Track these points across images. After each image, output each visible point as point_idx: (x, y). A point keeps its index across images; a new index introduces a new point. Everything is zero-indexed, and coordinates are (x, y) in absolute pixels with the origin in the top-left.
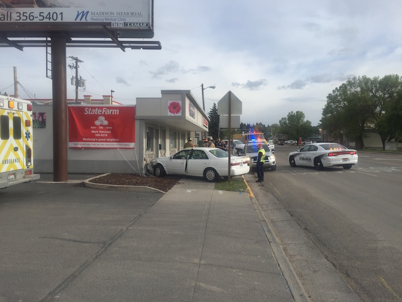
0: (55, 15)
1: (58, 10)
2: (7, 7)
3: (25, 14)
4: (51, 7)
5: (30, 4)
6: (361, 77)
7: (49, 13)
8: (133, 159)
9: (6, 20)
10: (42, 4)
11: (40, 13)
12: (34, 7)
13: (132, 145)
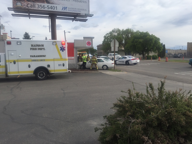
0: (54, 7)
1: (55, 6)
2: (33, 2)
3: (41, 6)
4: (52, 4)
5: (43, 2)
6: (117, 29)
7: (51, 6)
8: (73, 63)
9: (33, 7)
10: (48, 2)
11: (48, 6)
12: (45, 3)
13: (73, 58)
